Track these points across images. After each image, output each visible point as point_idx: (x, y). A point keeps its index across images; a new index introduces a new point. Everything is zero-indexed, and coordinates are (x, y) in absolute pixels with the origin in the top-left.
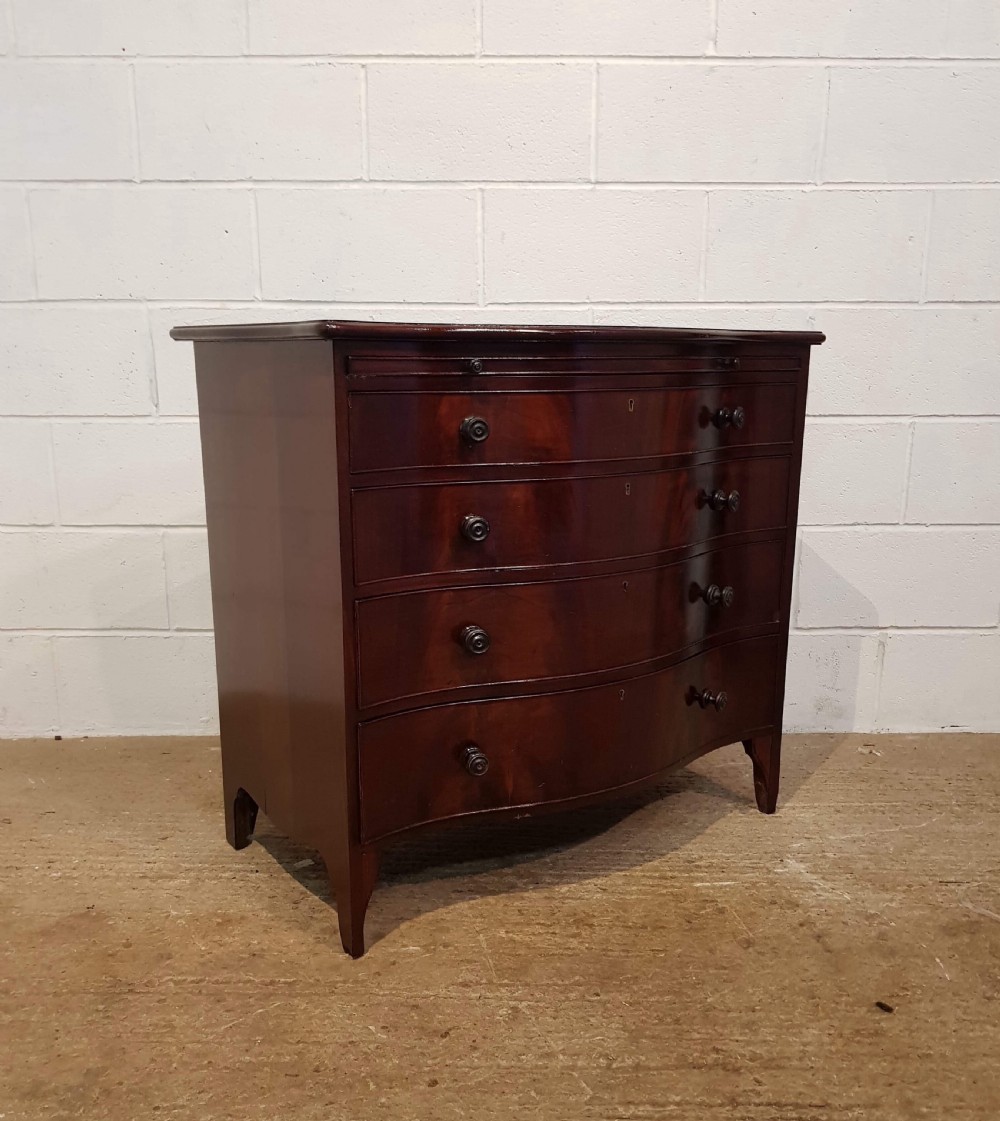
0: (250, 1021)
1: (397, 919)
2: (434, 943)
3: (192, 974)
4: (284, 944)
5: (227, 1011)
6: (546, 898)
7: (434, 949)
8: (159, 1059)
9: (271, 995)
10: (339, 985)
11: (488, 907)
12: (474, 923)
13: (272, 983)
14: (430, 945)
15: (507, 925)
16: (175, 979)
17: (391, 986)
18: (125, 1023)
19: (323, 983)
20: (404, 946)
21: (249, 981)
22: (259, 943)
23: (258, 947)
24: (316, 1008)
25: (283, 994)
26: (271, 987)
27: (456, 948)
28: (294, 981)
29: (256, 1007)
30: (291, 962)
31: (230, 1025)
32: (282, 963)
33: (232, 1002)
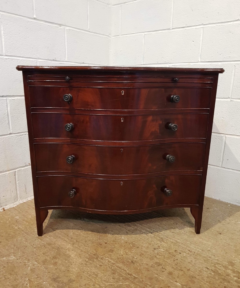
0: (116, 285)
1: (180, 270)
3: (114, 261)
4: (142, 262)
5: (113, 278)
8: (87, 285)
9: (128, 279)
10: (148, 286)
11: (214, 280)
12: (205, 284)
13: (131, 275)
14: (185, 285)
16: (109, 260)
18: (88, 268)
19: (144, 283)
20: (176, 282)
21: (126, 271)
22: (136, 258)
23: (135, 260)
25: (131, 280)
26: (129, 276)
28: (137, 277)
29: (121, 281)
30: (140, 270)
31: (110, 284)
32: (138, 269)
33: (116, 276)
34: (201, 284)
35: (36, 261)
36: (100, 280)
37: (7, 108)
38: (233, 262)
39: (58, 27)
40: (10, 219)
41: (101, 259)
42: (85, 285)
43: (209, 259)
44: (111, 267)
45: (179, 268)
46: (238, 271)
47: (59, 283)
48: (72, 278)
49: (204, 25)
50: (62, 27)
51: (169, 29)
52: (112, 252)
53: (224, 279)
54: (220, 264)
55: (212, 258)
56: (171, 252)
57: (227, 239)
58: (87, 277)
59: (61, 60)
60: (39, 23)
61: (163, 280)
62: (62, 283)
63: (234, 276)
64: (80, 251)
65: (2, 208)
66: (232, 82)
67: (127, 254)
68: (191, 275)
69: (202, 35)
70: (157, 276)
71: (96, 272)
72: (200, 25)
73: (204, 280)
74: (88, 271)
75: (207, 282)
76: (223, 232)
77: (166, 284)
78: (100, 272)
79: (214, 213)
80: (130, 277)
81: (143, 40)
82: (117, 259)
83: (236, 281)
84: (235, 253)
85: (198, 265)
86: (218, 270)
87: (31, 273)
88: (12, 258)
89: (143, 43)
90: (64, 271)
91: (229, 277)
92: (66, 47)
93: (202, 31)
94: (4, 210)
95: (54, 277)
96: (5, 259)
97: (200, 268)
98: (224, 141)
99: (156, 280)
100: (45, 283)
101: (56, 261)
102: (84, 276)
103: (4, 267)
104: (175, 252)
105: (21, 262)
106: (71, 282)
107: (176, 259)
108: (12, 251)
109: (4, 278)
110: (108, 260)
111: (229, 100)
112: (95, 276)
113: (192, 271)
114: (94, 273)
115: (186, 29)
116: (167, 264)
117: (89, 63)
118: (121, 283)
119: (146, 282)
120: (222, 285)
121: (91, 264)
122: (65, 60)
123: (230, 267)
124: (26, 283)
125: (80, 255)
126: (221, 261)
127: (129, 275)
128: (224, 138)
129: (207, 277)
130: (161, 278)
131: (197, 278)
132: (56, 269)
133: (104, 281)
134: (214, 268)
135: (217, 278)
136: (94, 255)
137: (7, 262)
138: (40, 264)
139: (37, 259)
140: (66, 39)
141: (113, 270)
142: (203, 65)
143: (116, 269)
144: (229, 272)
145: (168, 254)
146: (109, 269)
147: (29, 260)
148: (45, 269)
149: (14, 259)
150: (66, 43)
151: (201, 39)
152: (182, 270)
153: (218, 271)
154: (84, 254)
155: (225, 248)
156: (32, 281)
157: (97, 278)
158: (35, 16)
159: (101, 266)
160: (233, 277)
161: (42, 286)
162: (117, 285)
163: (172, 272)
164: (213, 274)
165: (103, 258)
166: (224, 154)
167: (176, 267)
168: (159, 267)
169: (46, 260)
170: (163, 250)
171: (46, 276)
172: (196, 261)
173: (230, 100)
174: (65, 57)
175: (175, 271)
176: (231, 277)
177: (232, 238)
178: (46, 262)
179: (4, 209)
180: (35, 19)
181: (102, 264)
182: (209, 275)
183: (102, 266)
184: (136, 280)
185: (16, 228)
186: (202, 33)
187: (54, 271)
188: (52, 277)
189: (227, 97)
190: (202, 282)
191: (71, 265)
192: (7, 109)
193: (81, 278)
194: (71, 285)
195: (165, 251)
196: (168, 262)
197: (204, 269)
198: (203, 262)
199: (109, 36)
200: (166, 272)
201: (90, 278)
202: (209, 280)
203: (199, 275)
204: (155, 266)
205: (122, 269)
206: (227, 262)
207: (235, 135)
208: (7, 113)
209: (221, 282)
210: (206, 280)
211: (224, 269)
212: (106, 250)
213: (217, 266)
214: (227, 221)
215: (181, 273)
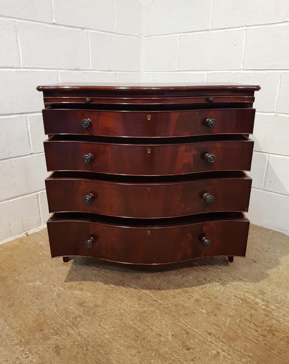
0: (141, 311)
1: (207, 297)
2: (212, 312)
5: (138, 304)
6: (266, 314)
7: (210, 315)
8: (112, 310)
9: (154, 305)
10: (173, 312)
11: (241, 308)
12: (231, 311)
13: (157, 301)
14: (210, 312)
15: (242, 319)
17: (187, 321)
18: (114, 294)
19: (169, 309)
20: (202, 308)
21: (152, 297)
22: (163, 285)
23: (162, 287)
24: (161, 316)
25: (156, 307)
27: (218, 318)
28: (163, 304)
29: (146, 307)
30: (167, 297)
31: (136, 309)
32: (164, 296)
33: (142, 302)
34: (227, 311)
35: (62, 287)
36: (125, 306)
37: (27, 125)
38: (264, 291)
39: (80, 31)
40: (34, 245)
41: (128, 285)
42: (111, 310)
43: (239, 287)
44: (137, 293)
45: (207, 296)
46: (268, 300)
47: (85, 307)
48: (98, 303)
49: (247, 26)
50: (85, 31)
51: (208, 30)
52: (138, 279)
53: (251, 308)
54: (250, 293)
55: (243, 286)
56: (200, 280)
57: (261, 267)
58: (113, 302)
59: (85, 69)
60: (59, 28)
61: (189, 307)
62: (88, 307)
63: (263, 305)
64: (106, 277)
65: (25, 233)
66: (277, 94)
67: (154, 281)
68: (218, 302)
69: (245, 38)
70: (183, 303)
71: (122, 298)
72: (243, 26)
73: (231, 308)
74: (114, 297)
75: (233, 309)
76: (258, 261)
77: (192, 311)
78: (126, 298)
79: (252, 240)
80: (156, 303)
81: (179, 43)
82: (143, 286)
83: (264, 310)
84: (268, 282)
85: (227, 294)
86: (246, 298)
87: (57, 298)
88: (38, 283)
89: (179, 46)
90: (90, 297)
91: (257, 306)
92: (90, 53)
93: (245, 34)
94: (27, 235)
95: (80, 302)
96: (31, 285)
97: (228, 296)
98: (267, 160)
99: (182, 307)
100: (71, 307)
101: (82, 287)
102: (110, 301)
103: (31, 292)
104: (205, 280)
105: (47, 287)
106: (96, 307)
107: (204, 287)
108: (38, 277)
109: (30, 303)
110: (134, 286)
111: (273, 114)
112: (120, 302)
113: (219, 299)
114: (120, 299)
115: (227, 31)
116: (195, 291)
117: (116, 70)
118: (146, 309)
119: (171, 308)
120: (249, 312)
121: (117, 290)
122: (89, 69)
123: (260, 296)
124: (53, 307)
125: (106, 281)
126: (251, 290)
127: (155, 301)
128: (267, 157)
129: (235, 305)
130: (187, 304)
131: (224, 305)
132: (82, 295)
133: (130, 306)
134: (243, 296)
135: (244, 306)
136: (121, 281)
137: (33, 288)
138: (66, 290)
139: (63, 285)
140: (90, 44)
141: (139, 296)
142: (245, 73)
143: (142, 295)
144: (258, 300)
145: (196, 282)
146: (135, 295)
147: (55, 286)
148: (71, 294)
149: (40, 284)
150: (90, 48)
151: (244, 42)
152: (209, 298)
153: (247, 300)
154: (111, 280)
155: (258, 276)
156: (58, 305)
157: (123, 304)
158: (54, 21)
159: (127, 292)
160: (261, 306)
161: (68, 310)
162: (143, 311)
163: (199, 299)
164: (241, 302)
165: (129, 284)
166: (267, 175)
167: (204, 295)
168: (185, 294)
169: (72, 285)
170: (192, 278)
171: (72, 301)
172: (225, 289)
173: (275, 114)
174: (89, 65)
175: (202, 298)
176: (259, 305)
177: (267, 267)
178: (72, 288)
179: (27, 233)
180: (54, 24)
181: (128, 291)
182: (237, 303)
183: (129, 292)
184: (162, 306)
185: (41, 253)
186: (245, 36)
187: (80, 296)
188: (78, 303)
189: (271, 112)
190: (228, 309)
191: (97, 291)
192: (27, 127)
193: (107, 303)
194: (96, 310)
195: (194, 279)
196: (195, 290)
197: (232, 297)
198: (233, 290)
199: (140, 36)
200: (193, 300)
201: (116, 303)
202: (236, 308)
203: (226, 303)
204: (181, 293)
205: (148, 296)
206: (258, 291)
207: (279, 154)
208: (27, 132)
209: (248, 310)
210: (232, 308)
211: (253, 298)
212: (132, 277)
213: (246, 294)
214: (265, 249)
215: (208, 300)
